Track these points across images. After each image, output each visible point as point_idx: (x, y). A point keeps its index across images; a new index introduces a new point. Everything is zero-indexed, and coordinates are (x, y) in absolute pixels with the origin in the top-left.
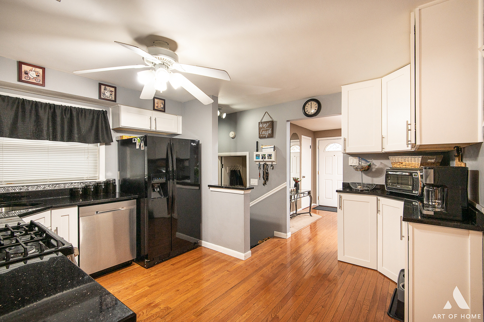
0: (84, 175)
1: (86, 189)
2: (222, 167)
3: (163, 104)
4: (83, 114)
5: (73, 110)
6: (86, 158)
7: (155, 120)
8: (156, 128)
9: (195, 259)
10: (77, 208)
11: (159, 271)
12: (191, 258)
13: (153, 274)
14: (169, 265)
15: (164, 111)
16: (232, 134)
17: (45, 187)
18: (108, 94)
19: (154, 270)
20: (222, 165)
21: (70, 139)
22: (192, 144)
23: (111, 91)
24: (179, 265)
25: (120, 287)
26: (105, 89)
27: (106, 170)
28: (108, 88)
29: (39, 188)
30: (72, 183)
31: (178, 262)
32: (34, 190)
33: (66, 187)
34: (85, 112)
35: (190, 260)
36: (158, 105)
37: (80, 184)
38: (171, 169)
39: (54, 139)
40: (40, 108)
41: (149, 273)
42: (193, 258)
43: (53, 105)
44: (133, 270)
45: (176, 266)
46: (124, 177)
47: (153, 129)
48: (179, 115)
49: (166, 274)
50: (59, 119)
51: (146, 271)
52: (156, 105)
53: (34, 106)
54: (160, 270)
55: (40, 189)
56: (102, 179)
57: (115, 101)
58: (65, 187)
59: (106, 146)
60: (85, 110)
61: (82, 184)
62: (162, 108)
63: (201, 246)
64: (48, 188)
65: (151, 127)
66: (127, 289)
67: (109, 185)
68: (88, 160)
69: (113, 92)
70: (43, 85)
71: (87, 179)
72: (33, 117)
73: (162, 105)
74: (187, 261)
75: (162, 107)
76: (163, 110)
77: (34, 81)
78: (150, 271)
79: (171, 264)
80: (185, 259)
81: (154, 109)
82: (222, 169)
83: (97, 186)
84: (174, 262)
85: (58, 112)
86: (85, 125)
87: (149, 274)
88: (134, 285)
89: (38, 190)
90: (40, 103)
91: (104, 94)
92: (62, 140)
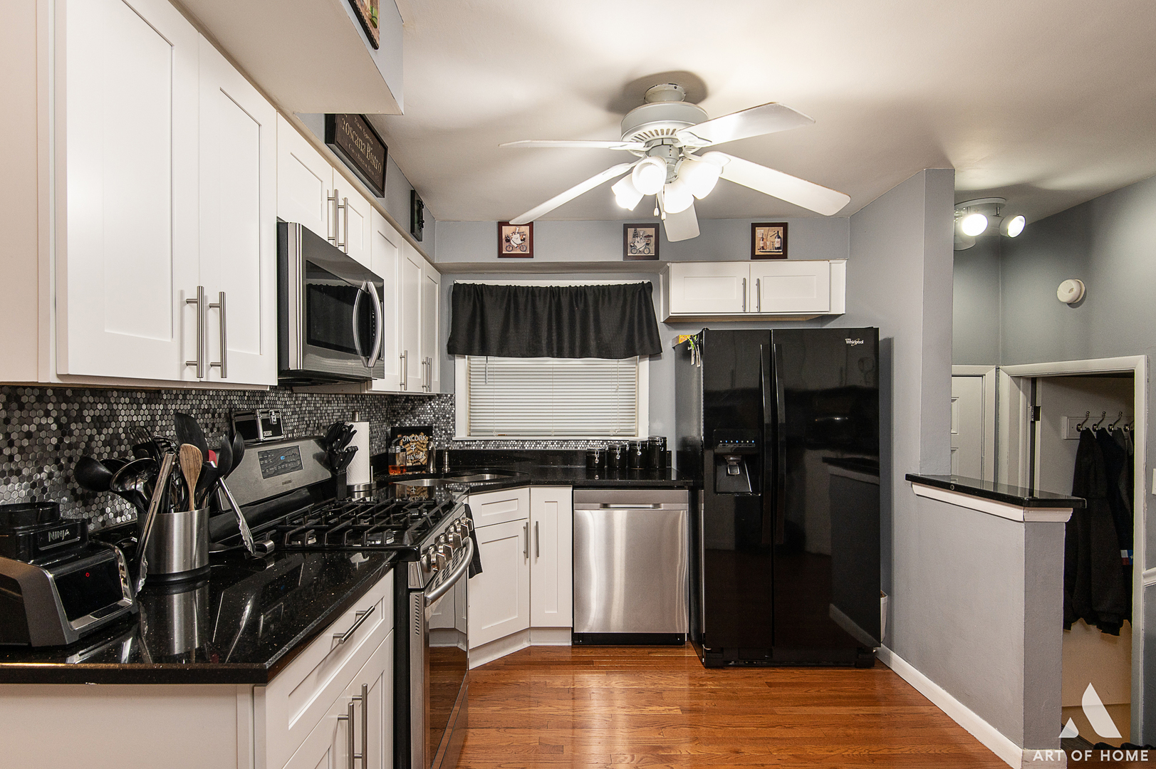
0: (610, 424)
1: (607, 455)
2: (1036, 417)
3: (782, 236)
4: (607, 298)
5: (588, 292)
6: (614, 390)
7: (758, 284)
8: (759, 307)
9: (840, 697)
10: (571, 490)
11: (727, 685)
12: (833, 688)
13: (711, 685)
14: (761, 681)
15: (784, 256)
16: (1068, 289)
17: (546, 446)
18: (640, 245)
19: (718, 679)
20: (1036, 411)
21: (584, 353)
22: (848, 341)
23: (649, 236)
24: (786, 692)
25: (631, 682)
26: (635, 235)
27: (651, 418)
28: (641, 231)
29: (538, 445)
30: (588, 441)
31: (786, 684)
32: (532, 448)
33: (579, 448)
34: (609, 294)
35: (824, 692)
36: (765, 243)
37: (602, 444)
38: (767, 420)
39: (560, 355)
40: (538, 298)
41: (702, 681)
42: (836, 690)
43: (557, 289)
44: (676, 658)
45: (775, 692)
46: (685, 435)
47: (752, 309)
48: (835, 259)
49: (738, 699)
50: (565, 315)
51: (703, 672)
52: (759, 244)
53: (530, 296)
54: (730, 685)
55: (540, 448)
56: (643, 435)
57: (656, 257)
58: (576, 447)
59: (651, 362)
60: (609, 289)
61: (605, 443)
62: (779, 248)
63: (889, 668)
64: (551, 447)
65: (744, 306)
66: (639, 693)
67: (653, 449)
68: (617, 394)
69: (652, 236)
70: (531, 255)
71: (614, 433)
72: (529, 314)
73: (777, 240)
74: (813, 692)
75: (777, 245)
76: (782, 254)
77: (519, 252)
78: (709, 676)
79: (769, 681)
80: (811, 685)
81: (754, 257)
82: (1033, 423)
83: (629, 452)
84: (777, 681)
85: (565, 301)
86: (610, 317)
87: (701, 683)
88: (658, 693)
89: (537, 448)
90: (539, 289)
91: (633, 247)
92: (572, 355)
